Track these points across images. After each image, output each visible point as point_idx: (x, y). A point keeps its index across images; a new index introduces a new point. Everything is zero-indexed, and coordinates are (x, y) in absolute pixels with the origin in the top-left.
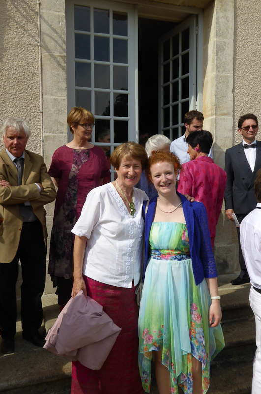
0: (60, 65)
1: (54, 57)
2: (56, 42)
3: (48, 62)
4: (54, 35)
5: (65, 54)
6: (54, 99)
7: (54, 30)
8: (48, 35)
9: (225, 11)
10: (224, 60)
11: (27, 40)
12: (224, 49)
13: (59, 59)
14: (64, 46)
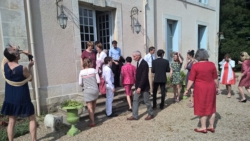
0: (78, 27)
3: (75, 27)
4: (76, 19)
6: (77, 37)
7: (76, 17)
9: (119, 12)
10: (119, 26)
11: (69, 20)
12: (119, 23)
13: (78, 26)
14: (79, 22)
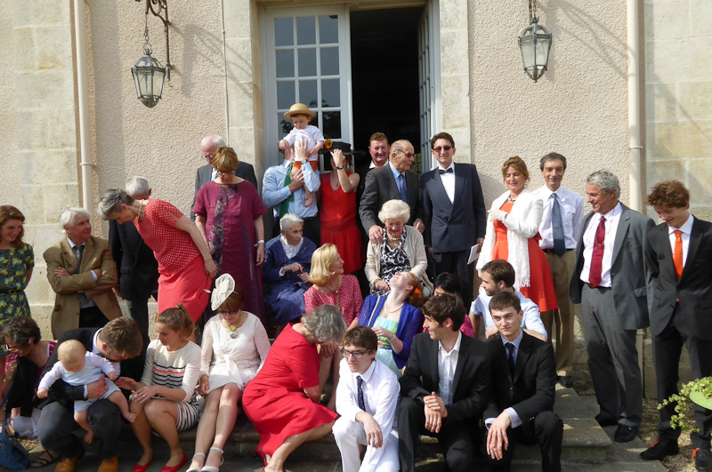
0: (246, 92)
1: (241, 85)
2: (242, 68)
3: (234, 91)
4: (239, 62)
5: (251, 80)
6: (241, 130)
7: (240, 56)
8: (233, 63)
10: (453, 56)
11: (214, 71)
12: (453, 42)
13: (245, 86)
14: (250, 72)
